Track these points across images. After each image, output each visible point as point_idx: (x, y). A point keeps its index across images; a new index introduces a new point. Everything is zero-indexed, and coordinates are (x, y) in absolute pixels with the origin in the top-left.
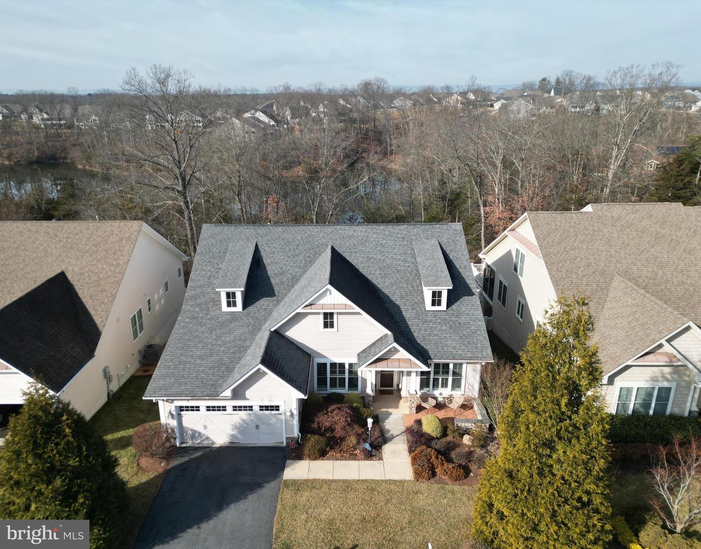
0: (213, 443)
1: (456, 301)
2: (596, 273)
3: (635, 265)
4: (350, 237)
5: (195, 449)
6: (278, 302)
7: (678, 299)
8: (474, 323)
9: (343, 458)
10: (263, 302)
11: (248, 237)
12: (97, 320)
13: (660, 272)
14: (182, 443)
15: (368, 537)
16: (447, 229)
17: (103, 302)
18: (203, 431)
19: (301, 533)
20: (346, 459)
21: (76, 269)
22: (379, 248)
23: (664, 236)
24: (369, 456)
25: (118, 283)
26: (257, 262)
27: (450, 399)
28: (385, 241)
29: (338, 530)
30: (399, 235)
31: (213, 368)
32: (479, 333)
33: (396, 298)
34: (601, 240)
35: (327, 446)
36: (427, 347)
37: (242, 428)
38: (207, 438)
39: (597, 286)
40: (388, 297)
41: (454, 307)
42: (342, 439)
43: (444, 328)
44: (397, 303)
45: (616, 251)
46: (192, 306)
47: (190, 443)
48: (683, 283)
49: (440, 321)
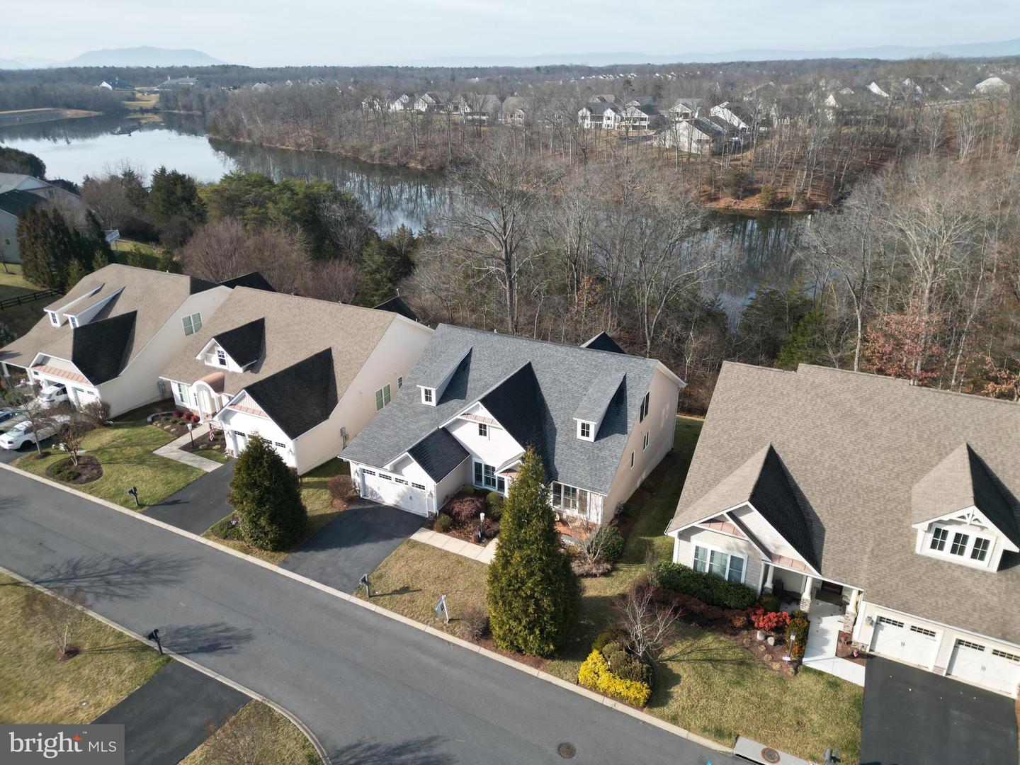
0: (384, 502)
1: (607, 436)
2: (751, 438)
3: (798, 439)
4: (550, 356)
5: (370, 502)
6: (465, 404)
7: (817, 482)
8: (611, 459)
9: (459, 537)
10: (453, 403)
11: (468, 341)
12: (339, 391)
13: (819, 451)
14: (365, 496)
15: (432, 588)
16: (641, 365)
17: (347, 378)
18: (377, 491)
19: (395, 571)
20: (461, 538)
21: (340, 347)
22: (569, 372)
23: (855, 414)
24: (479, 541)
25: (362, 365)
26: (464, 366)
27: (575, 519)
28: (578, 366)
29: (417, 578)
30: (593, 363)
31: (390, 446)
32: (609, 468)
33: (558, 423)
34: (781, 406)
35: (451, 525)
36: (559, 470)
37: (403, 497)
38: (380, 497)
39: (742, 451)
40: (552, 419)
41: (602, 441)
42: (464, 523)
43: (583, 457)
44: (556, 426)
45: (788, 420)
46: (404, 394)
47: (369, 498)
48: (835, 468)
49: (583, 450)
